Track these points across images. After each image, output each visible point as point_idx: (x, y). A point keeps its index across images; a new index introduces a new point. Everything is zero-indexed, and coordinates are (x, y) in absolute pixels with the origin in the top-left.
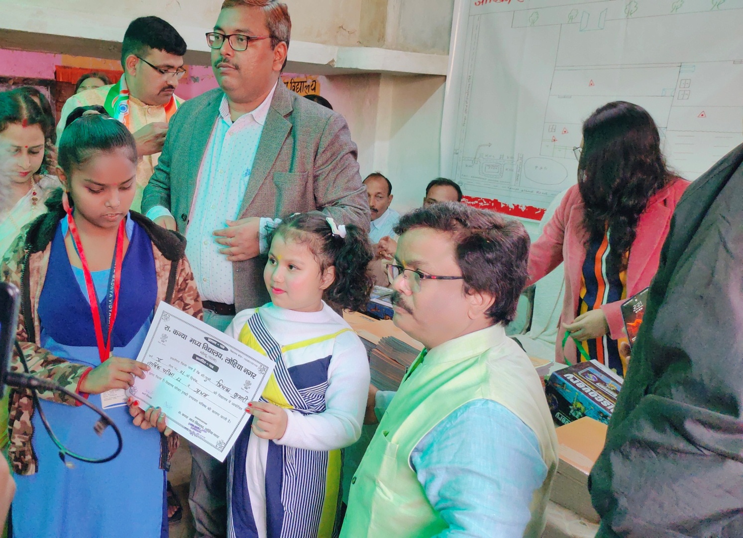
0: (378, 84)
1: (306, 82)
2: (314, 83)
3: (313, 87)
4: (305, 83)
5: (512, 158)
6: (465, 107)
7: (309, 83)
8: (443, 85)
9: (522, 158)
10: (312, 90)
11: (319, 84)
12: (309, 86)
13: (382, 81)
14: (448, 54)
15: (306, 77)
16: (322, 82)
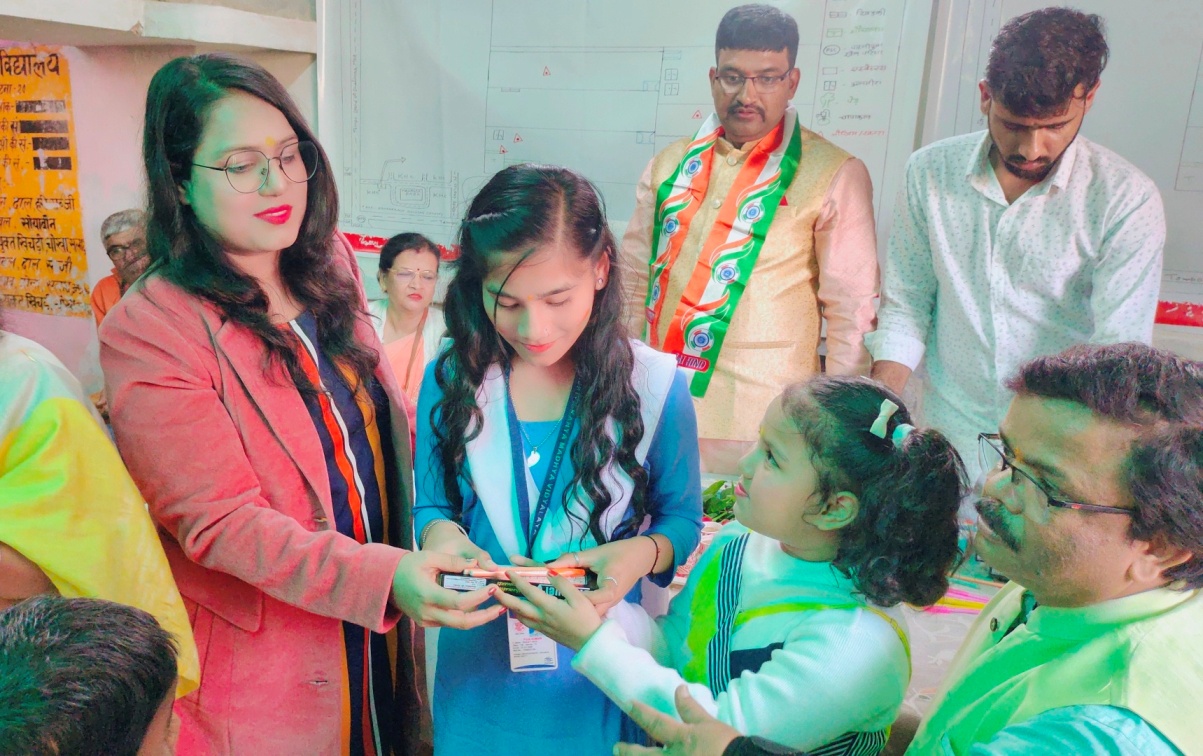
1: (34, 56)
3: (52, 66)
4: (32, 59)
5: (442, 178)
6: (354, 103)
7: (42, 57)
8: (311, 68)
9: (457, 178)
10: (52, 70)
11: (66, 60)
12: (42, 63)
14: (315, 18)
15: (35, 48)
16: (73, 59)
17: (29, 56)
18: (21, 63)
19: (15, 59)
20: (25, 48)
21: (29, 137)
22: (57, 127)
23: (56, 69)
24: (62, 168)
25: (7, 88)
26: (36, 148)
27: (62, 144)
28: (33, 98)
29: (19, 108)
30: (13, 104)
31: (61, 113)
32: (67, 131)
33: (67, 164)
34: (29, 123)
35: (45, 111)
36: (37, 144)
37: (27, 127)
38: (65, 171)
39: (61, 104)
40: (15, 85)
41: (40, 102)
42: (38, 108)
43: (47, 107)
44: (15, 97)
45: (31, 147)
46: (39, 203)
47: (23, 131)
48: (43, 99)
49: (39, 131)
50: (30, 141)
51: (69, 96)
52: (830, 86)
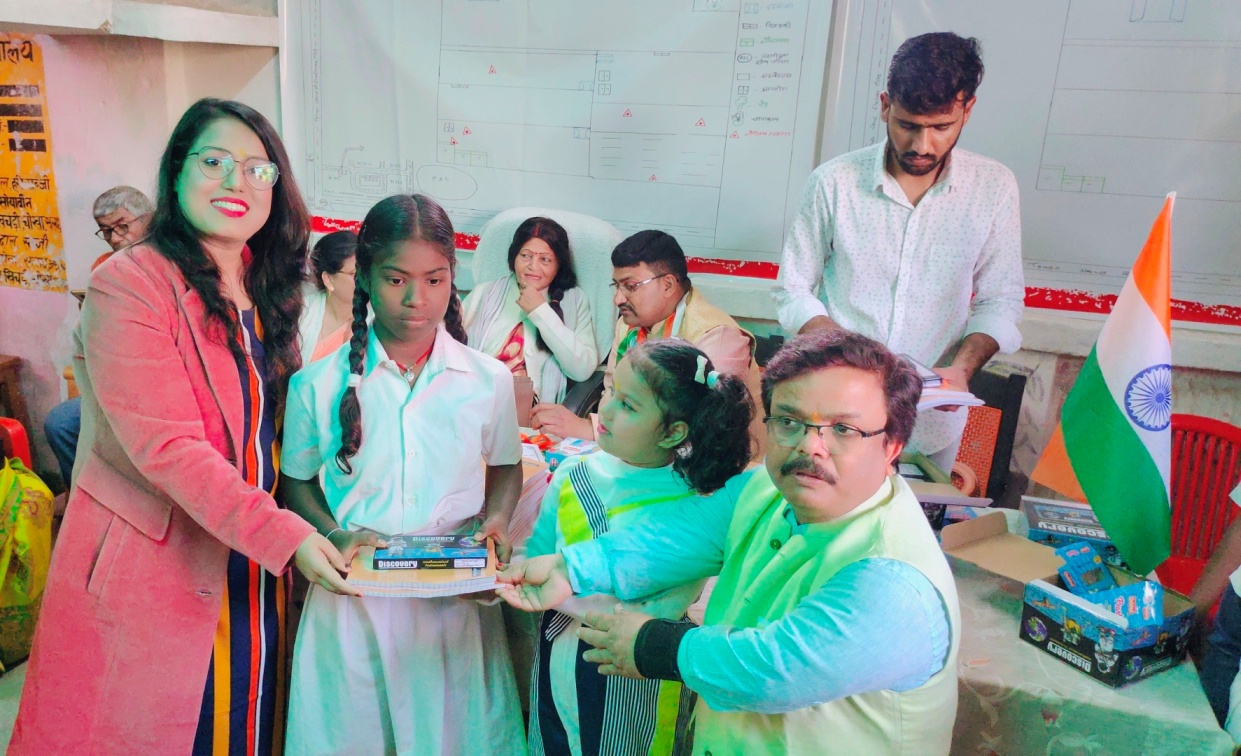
0: (163, 55)
1: (9, 43)
2: (27, 45)
3: (26, 53)
4: (6, 46)
5: (398, 166)
6: (315, 94)
7: (16, 44)
8: (272, 62)
9: (412, 167)
10: (25, 57)
11: (40, 49)
12: (16, 50)
13: (165, 47)
14: (276, 13)
15: (9, 35)
16: (48, 49)
17: (3, 43)
21: (4, 120)
22: (32, 111)
23: (29, 56)
24: (37, 150)
26: (11, 130)
27: (38, 127)
28: (8, 84)
31: (35, 98)
32: (41, 115)
33: (41, 146)
34: (5, 105)
35: (19, 95)
36: (12, 126)
37: (4, 110)
38: (40, 153)
39: (32, 89)
41: (14, 86)
42: (13, 92)
43: (21, 92)
45: (7, 129)
46: (15, 184)
48: (17, 83)
49: (14, 115)
50: (6, 124)
51: (44, 82)
52: (744, 90)
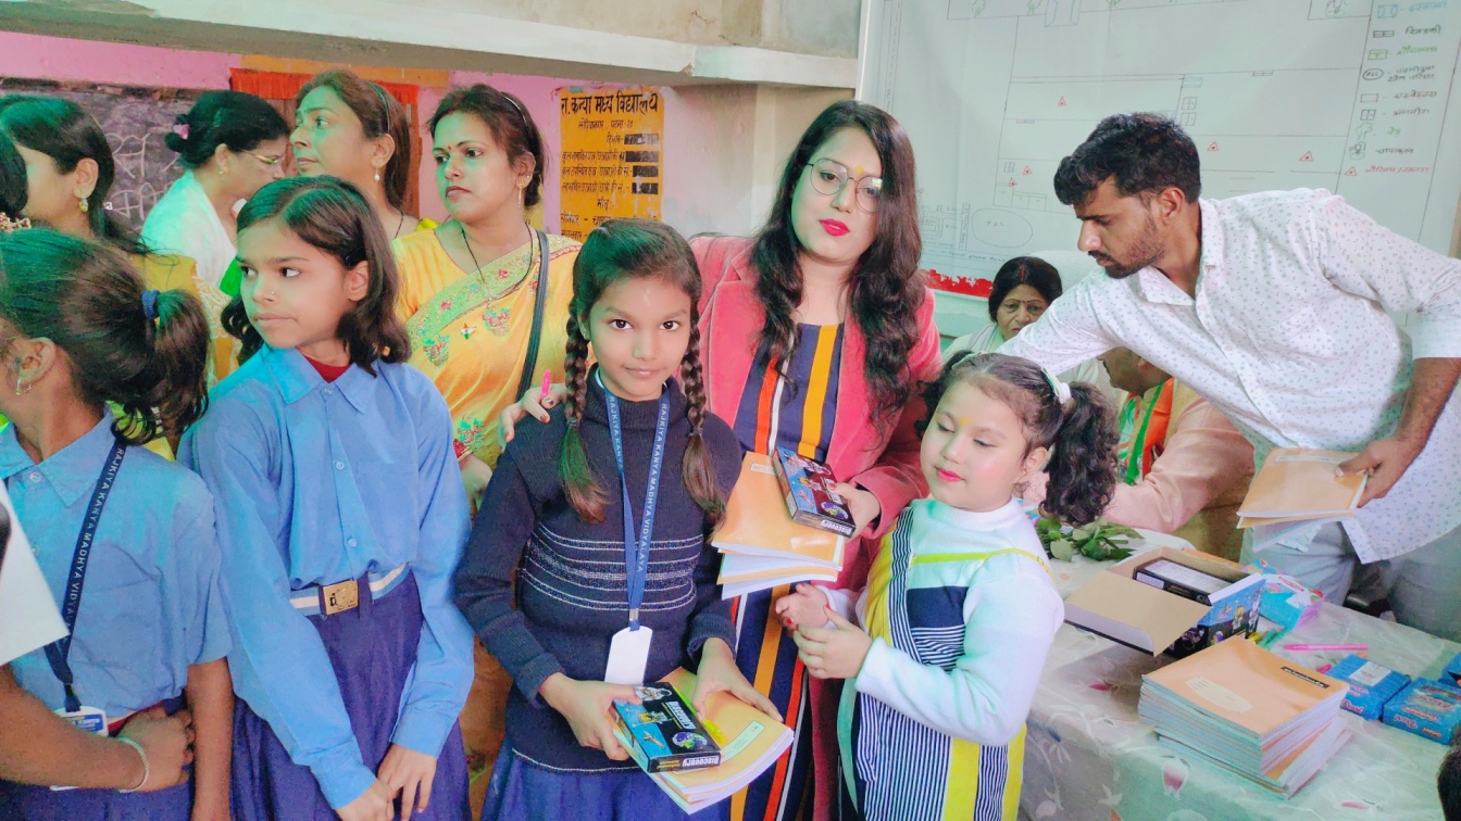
0: (753, 100)
1: (641, 95)
2: (654, 96)
3: (653, 104)
4: (639, 98)
7: (646, 97)
9: (968, 210)
10: (652, 108)
11: (663, 99)
12: (646, 102)
13: (760, 97)
14: (857, 56)
15: (642, 88)
16: (668, 96)
17: (638, 96)
18: (631, 102)
19: (627, 99)
20: (635, 90)
21: (631, 165)
22: (651, 157)
23: (655, 107)
24: (651, 193)
25: (619, 123)
26: (635, 175)
27: (653, 172)
28: (637, 132)
29: (626, 142)
30: (623, 137)
31: (655, 145)
32: (657, 161)
33: (654, 189)
34: (633, 152)
35: (643, 143)
36: (636, 171)
37: (632, 157)
38: (653, 196)
39: (655, 137)
40: (626, 121)
41: (640, 136)
42: (640, 140)
43: (645, 140)
44: (624, 131)
45: (631, 174)
47: (627, 161)
48: (643, 132)
49: (639, 161)
50: (632, 169)
51: (662, 130)
52: (1368, 115)
